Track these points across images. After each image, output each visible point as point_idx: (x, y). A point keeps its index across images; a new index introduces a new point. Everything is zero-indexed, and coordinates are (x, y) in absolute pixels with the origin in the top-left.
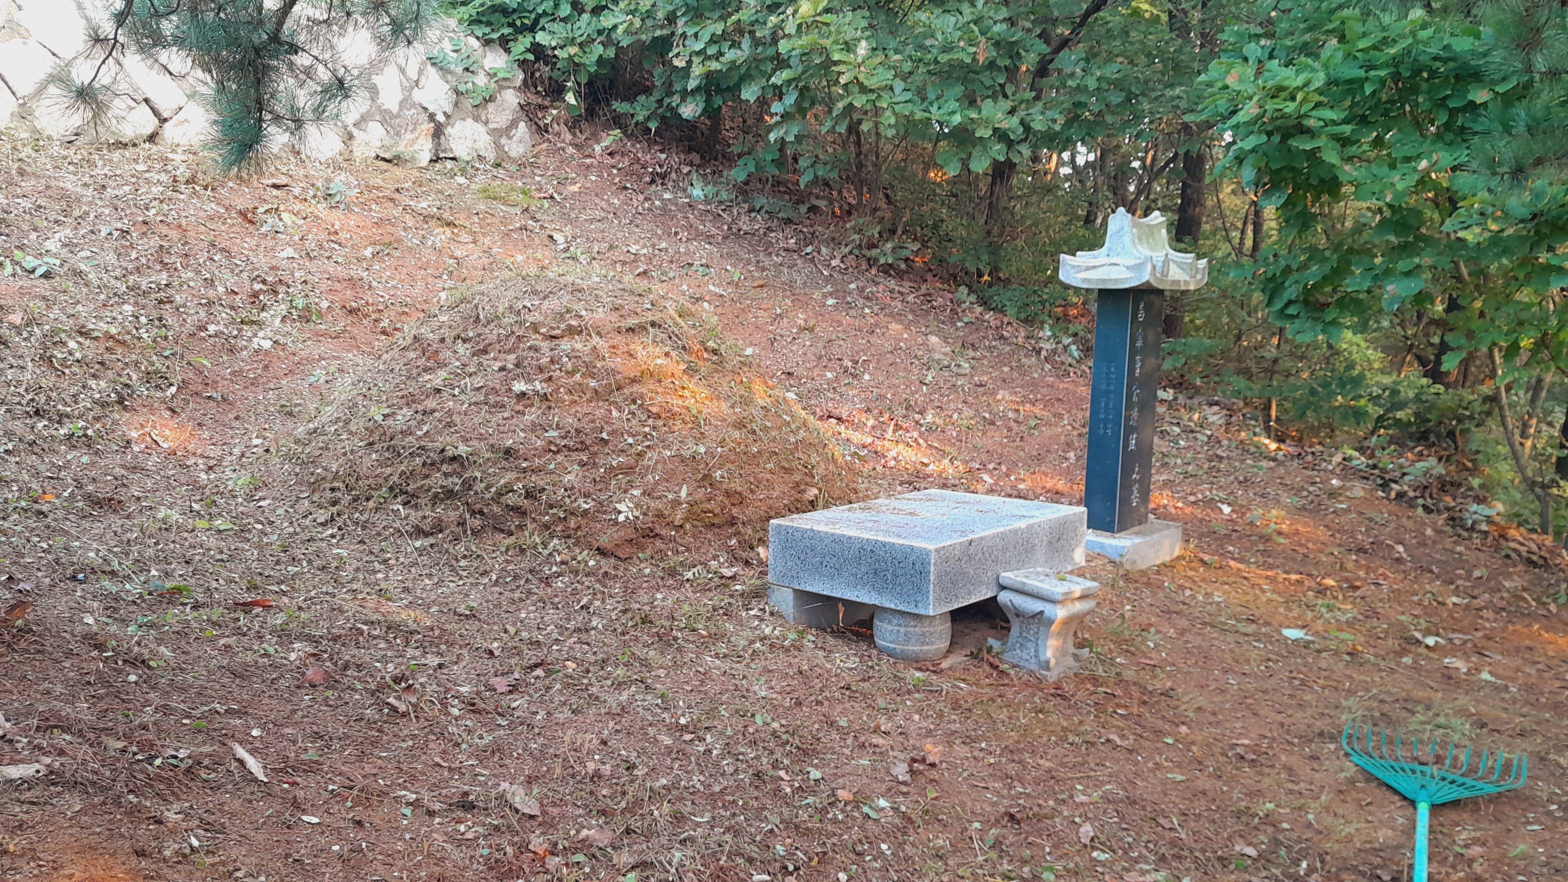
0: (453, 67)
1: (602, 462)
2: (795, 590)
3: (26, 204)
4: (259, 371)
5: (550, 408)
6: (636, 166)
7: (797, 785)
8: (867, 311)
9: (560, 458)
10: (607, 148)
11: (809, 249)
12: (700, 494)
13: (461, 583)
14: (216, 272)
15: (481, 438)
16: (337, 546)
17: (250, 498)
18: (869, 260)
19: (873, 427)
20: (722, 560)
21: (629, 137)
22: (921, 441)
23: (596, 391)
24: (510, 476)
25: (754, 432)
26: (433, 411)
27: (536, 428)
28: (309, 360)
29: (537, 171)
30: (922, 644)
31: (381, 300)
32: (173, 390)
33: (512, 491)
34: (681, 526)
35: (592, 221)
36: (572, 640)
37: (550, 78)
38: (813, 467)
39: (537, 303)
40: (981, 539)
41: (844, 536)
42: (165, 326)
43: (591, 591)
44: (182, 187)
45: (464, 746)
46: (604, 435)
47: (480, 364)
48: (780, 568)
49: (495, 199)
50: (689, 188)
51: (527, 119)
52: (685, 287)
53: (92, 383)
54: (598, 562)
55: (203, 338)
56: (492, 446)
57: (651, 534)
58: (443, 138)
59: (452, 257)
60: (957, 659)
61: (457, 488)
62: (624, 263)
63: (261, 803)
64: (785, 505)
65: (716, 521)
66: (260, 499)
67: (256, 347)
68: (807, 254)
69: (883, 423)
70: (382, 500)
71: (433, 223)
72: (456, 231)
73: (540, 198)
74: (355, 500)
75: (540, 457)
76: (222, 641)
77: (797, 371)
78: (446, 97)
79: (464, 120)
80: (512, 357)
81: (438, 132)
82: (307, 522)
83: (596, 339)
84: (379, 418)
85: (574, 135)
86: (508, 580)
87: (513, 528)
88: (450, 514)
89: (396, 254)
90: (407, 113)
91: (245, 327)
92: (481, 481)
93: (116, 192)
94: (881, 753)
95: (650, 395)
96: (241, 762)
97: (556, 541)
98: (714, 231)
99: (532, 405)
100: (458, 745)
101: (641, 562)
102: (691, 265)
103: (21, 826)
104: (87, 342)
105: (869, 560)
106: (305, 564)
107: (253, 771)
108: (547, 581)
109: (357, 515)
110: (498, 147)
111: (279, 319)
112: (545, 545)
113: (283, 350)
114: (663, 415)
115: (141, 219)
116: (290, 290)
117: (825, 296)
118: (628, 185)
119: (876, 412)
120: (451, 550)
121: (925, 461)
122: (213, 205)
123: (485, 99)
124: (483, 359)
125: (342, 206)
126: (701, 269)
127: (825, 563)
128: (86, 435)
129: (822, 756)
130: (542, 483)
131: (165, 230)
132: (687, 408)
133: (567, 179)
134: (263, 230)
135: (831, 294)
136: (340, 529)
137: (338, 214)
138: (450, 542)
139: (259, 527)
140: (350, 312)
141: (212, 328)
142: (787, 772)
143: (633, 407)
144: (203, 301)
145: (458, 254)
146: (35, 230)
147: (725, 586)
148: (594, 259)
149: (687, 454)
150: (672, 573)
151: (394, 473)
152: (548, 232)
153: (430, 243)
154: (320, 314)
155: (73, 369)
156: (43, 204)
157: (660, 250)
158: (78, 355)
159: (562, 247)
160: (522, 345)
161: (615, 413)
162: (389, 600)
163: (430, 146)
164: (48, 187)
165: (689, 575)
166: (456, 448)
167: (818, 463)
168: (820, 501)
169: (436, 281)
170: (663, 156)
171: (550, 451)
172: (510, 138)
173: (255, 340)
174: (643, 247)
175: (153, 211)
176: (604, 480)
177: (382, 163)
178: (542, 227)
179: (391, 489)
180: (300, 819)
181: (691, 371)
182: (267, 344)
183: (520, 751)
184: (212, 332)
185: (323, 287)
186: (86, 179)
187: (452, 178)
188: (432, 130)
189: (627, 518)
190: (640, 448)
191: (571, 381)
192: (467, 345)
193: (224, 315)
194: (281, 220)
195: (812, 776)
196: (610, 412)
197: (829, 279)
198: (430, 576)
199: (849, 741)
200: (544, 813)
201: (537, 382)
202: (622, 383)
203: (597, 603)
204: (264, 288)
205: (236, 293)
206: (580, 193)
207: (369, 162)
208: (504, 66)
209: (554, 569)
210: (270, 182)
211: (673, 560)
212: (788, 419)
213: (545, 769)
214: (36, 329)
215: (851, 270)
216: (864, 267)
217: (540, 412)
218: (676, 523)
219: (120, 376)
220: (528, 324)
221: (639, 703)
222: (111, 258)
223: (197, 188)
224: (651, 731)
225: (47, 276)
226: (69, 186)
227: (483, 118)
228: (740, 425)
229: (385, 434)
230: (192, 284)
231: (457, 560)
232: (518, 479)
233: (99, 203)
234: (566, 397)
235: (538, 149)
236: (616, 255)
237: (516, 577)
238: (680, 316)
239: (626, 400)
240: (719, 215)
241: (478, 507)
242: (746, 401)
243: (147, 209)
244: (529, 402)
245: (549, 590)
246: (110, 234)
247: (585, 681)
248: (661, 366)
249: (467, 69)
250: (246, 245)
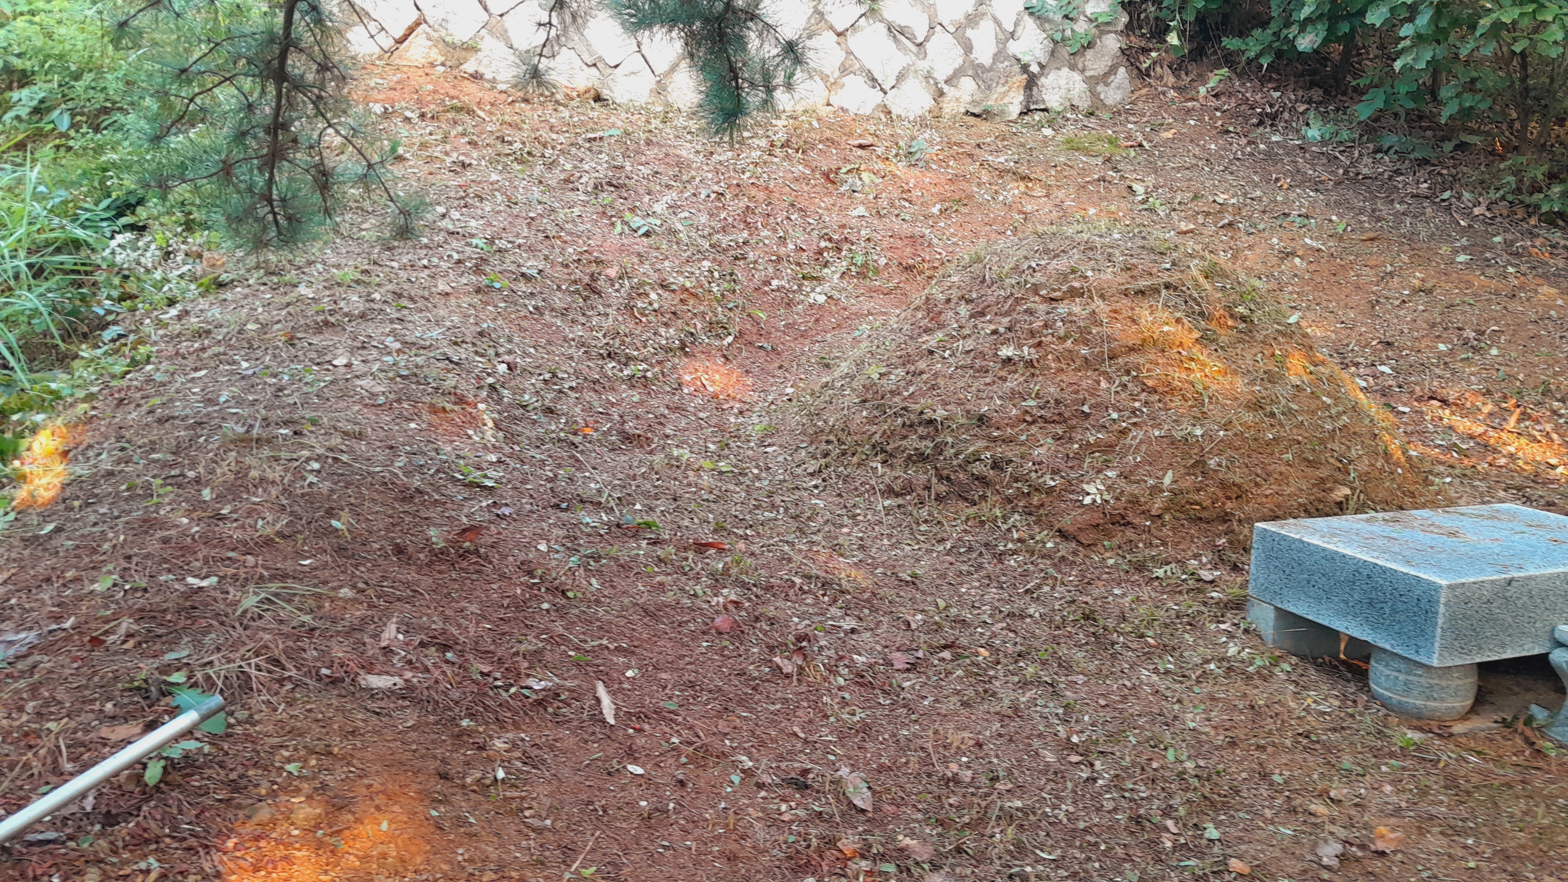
0: (1051, 15)
1: (1080, 437)
2: (1276, 608)
3: (645, 170)
4: (810, 324)
5: (1033, 375)
6: (1243, 107)
7: (1182, 841)
8: (1511, 269)
9: (1034, 429)
10: (1213, 89)
11: (1446, 195)
12: (1188, 482)
13: (917, 547)
14: (790, 231)
15: (960, 403)
16: (818, 497)
17: (761, 444)
18: (1528, 206)
19: (1491, 414)
20: (1204, 560)
21: (1239, 76)
22: (1555, 436)
23: (1086, 359)
24: (981, 444)
25: (1272, 415)
26: (922, 373)
27: (1014, 396)
28: (858, 315)
29: (1131, 118)
30: (1428, 698)
31: (938, 257)
32: (730, 339)
33: (979, 460)
34: (1159, 517)
35: (1178, 169)
36: (1000, 625)
37: (1157, 19)
38: (1350, 462)
39: (1043, 262)
40: (1529, 578)
41: (1337, 553)
42: (734, 281)
43: (1042, 575)
44: (777, 151)
45: (832, 719)
46: (1086, 408)
47: (975, 326)
48: (1261, 580)
49: (1078, 149)
50: (1304, 128)
51: (1128, 64)
52: (1275, 241)
53: (662, 331)
54: (1056, 544)
55: (766, 293)
56: (968, 412)
57: (1121, 521)
58: (1035, 88)
59: (1020, 212)
60: (1482, 723)
61: (928, 451)
62: (1208, 214)
63: (596, 745)
64: (1300, 505)
65: (1204, 514)
66: (769, 445)
67: (812, 301)
68: (1443, 200)
69: (1505, 409)
70: (864, 457)
71: (1008, 177)
72: (1030, 185)
73: (1127, 147)
74: (843, 454)
75: (1012, 427)
76: (658, 579)
77: (1398, 342)
78: (1041, 46)
79: (1059, 69)
80: (1006, 321)
81: (1031, 83)
82: (799, 471)
83: (1098, 302)
84: (875, 376)
85: (1178, 77)
86: (962, 550)
87: (976, 498)
88: (919, 476)
89: (964, 210)
90: (1000, 66)
91: (806, 283)
92: (952, 447)
93: (721, 158)
94: (1315, 824)
95: (1148, 366)
96: (598, 700)
97: (1017, 516)
98: (1325, 176)
99: (1016, 372)
100: (826, 717)
101: (1106, 550)
102: (1288, 215)
103: (354, 731)
104: (666, 294)
105: (1364, 587)
106: (782, 510)
107: (604, 712)
108: (1000, 557)
109: (841, 469)
110: (1094, 94)
111: (838, 276)
112: (1005, 518)
113: (836, 305)
114: (1160, 389)
115: (735, 182)
116: (854, 248)
117: (1456, 252)
118: (1231, 129)
119: (1497, 396)
120: (915, 513)
121: (1553, 461)
122: (801, 167)
123: (1083, 46)
124: (978, 322)
125: (921, 164)
126: (1298, 220)
127: (1313, 583)
128: (645, 377)
129: (1232, 812)
130: (1010, 454)
131: (753, 192)
132: (1192, 384)
133: (1162, 125)
134: (842, 189)
135: (1464, 249)
136: (824, 480)
137: (916, 171)
138: (915, 504)
139: (756, 471)
140: (906, 268)
141: (775, 283)
142: (1176, 824)
143: (1125, 378)
144: (774, 258)
145: (1029, 208)
146: (648, 194)
147: (1200, 591)
148: (1174, 210)
149: (1178, 435)
150: (1140, 567)
151: (877, 431)
152: (1128, 183)
153: (1001, 198)
154: (877, 271)
155: (651, 318)
156: (660, 170)
157: (1252, 199)
158: (656, 306)
159: (1140, 198)
160: (1018, 308)
161: (1104, 384)
162: (841, 555)
163: (1021, 98)
164: (667, 155)
165: (1160, 573)
166: (935, 411)
167: (1360, 457)
168: (1352, 503)
169: (999, 237)
170: (1277, 94)
171: (1025, 421)
172: (1107, 85)
173: (812, 295)
174: (1233, 196)
175: (748, 174)
176: (1079, 457)
177: (972, 118)
178: (1123, 178)
179: (874, 447)
180: (625, 767)
181: (1205, 340)
182: (821, 299)
183: (887, 736)
184: (774, 287)
185: (885, 244)
186: (699, 147)
187: (1039, 130)
188: (1024, 83)
189: (1094, 501)
190: (1124, 424)
191: (1060, 348)
192: (969, 307)
193: (789, 271)
194: (860, 179)
195: (1207, 835)
196: (1098, 382)
197: (1464, 231)
198: (890, 536)
199: (1279, 801)
200: (877, 809)
201: (1025, 348)
202: (1118, 352)
203: (1046, 589)
204: (830, 245)
205: (804, 250)
206: (1174, 139)
207: (957, 119)
208: (1107, 9)
209: (1010, 546)
210: (857, 142)
211: (1143, 552)
212: (1329, 401)
213: (904, 760)
214: (626, 282)
215: (1499, 219)
216: (1519, 216)
217: (1021, 379)
218: (1154, 512)
219: (688, 325)
220: (1028, 286)
221: (1038, 708)
222: (703, 219)
223: (790, 151)
224: (1036, 743)
225: (647, 234)
226: (684, 153)
227: (1080, 66)
228: (1256, 405)
229: (877, 392)
230: (767, 242)
231: (918, 524)
232: (987, 448)
233: (705, 168)
234: (1053, 365)
235: (1137, 94)
236: (1200, 205)
237: (970, 549)
238: (1206, 277)
239: (1118, 370)
240: (1336, 158)
241: (945, 472)
242: (1271, 378)
243: (743, 173)
244: (1013, 368)
245: (1000, 566)
246: (708, 196)
247: (992, 673)
248: (1167, 334)
249: (1066, 17)
250: (823, 205)
